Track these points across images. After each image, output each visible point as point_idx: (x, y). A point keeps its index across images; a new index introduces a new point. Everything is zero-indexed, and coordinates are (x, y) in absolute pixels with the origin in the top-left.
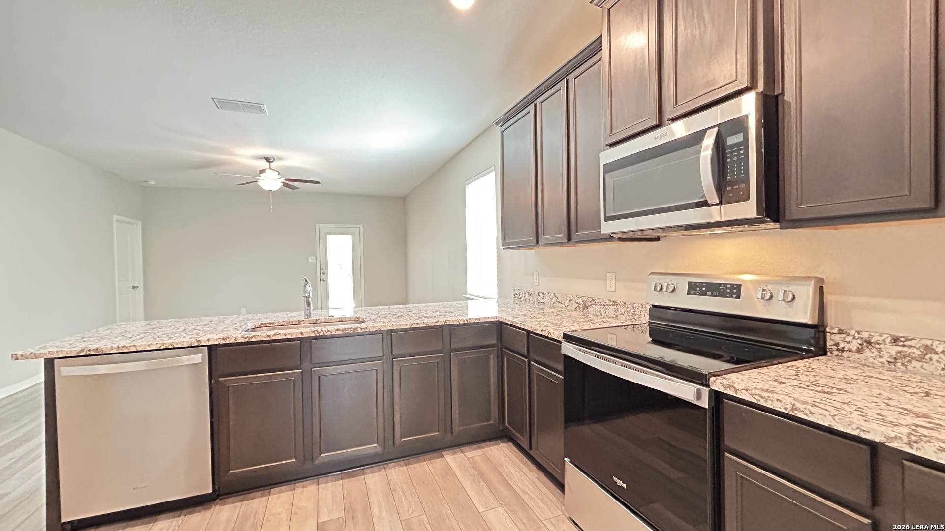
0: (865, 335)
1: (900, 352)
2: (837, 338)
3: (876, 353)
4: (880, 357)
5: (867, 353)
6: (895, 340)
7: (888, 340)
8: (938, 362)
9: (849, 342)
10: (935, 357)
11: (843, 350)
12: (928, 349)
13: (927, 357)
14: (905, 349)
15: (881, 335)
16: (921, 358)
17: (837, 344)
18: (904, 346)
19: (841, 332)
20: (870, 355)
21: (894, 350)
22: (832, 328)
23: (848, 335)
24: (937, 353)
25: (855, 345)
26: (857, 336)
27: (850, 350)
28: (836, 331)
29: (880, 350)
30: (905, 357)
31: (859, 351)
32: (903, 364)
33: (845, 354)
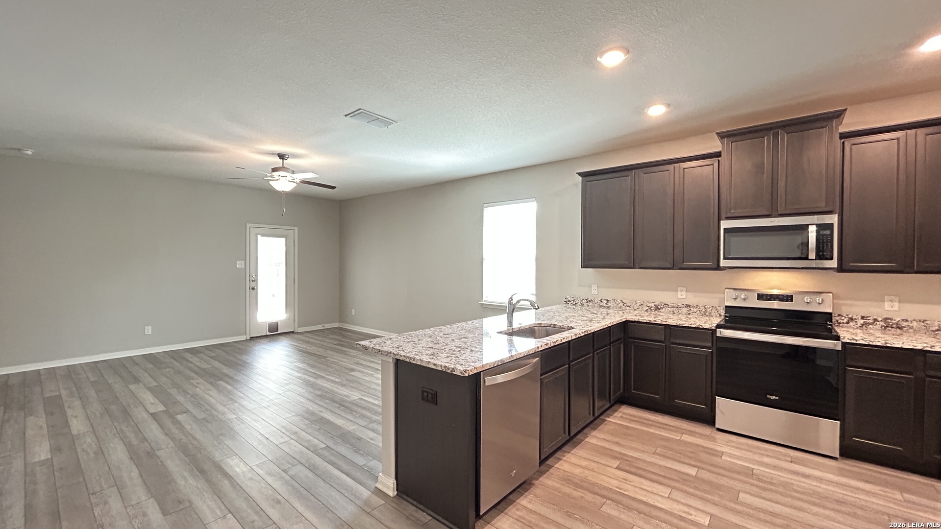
0: (850, 316)
1: (864, 322)
2: (837, 318)
3: (855, 323)
4: (856, 324)
5: (851, 324)
6: (863, 318)
7: (860, 318)
8: (879, 324)
9: (843, 320)
10: (878, 323)
11: (840, 323)
12: (876, 320)
13: (875, 323)
14: (867, 321)
15: (857, 316)
16: (872, 324)
17: (837, 321)
18: (866, 319)
19: (839, 315)
20: (853, 324)
21: (862, 321)
22: (835, 314)
23: (843, 316)
24: (879, 321)
25: (845, 320)
26: (847, 317)
27: (843, 323)
28: (836, 315)
29: (856, 322)
30: (866, 324)
31: (848, 323)
32: (866, 327)
33: (841, 325)
